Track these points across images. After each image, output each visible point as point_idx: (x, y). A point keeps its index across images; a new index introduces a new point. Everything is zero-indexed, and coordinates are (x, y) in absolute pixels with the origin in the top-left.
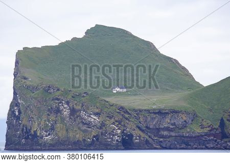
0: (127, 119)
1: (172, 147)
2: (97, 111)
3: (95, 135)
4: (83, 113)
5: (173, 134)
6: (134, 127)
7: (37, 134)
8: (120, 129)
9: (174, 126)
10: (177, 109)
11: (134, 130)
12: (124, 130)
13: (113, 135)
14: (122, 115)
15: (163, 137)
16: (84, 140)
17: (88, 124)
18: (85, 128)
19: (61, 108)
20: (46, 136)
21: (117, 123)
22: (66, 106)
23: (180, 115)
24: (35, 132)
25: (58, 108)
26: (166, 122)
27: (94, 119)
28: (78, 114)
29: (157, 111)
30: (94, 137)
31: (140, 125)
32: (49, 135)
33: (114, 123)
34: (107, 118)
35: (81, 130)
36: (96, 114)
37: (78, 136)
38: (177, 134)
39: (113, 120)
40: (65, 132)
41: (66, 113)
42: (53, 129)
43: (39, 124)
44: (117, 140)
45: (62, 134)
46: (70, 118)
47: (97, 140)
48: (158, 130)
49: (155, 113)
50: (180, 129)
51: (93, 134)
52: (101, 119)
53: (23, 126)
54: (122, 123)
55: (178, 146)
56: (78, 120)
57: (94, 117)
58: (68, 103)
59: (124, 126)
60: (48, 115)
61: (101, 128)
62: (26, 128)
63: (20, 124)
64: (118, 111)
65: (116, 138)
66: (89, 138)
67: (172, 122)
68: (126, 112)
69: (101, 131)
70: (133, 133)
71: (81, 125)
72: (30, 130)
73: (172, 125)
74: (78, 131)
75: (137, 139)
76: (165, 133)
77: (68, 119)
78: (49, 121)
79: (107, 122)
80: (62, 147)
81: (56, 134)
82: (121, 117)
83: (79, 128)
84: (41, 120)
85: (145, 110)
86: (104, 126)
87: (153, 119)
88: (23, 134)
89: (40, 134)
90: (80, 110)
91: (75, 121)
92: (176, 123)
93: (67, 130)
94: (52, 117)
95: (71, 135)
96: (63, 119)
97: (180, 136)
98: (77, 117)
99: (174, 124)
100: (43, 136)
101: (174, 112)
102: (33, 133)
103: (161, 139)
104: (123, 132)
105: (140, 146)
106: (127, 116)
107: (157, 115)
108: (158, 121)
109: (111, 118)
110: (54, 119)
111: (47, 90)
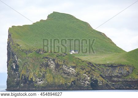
0: (93, 70)
1: (121, 88)
2: (74, 65)
3: (73, 80)
4: (64, 67)
5: (120, 80)
6: (98, 75)
7: (33, 80)
8: (89, 77)
9: (121, 75)
10: (122, 64)
11: (99, 77)
12: (92, 77)
13: (85, 81)
14: (90, 67)
15: (114, 81)
16: (66, 84)
17: (68, 74)
18: (65, 76)
19: (49, 63)
20: (39, 81)
21: (88, 73)
22: (52, 62)
23: (125, 67)
24: (32, 79)
25: (47, 64)
26: (116, 72)
27: (72, 70)
28: (61, 67)
29: (110, 65)
30: (73, 82)
31: (102, 74)
32: (41, 80)
33: (85, 73)
34: (81, 70)
35: (63, 78)
36: (73, 67)
37: (61, 81)
38: (123, 80)
39: (84, 71)
40: (52, 79)
41: (53, 66)
42: (44, 77)
43: (34, 74)
44: (88, 84)
45: (50, 80)
46: (56, 70)
47: (74, 83)
48: (111, 77)
49: (109, 66)
50: (125, 76)
51: (72, 80)
52: (77, 71)
53: (22, 75)
54: (91, 73)
55: (124, 87)
56: (61, 71)
57: (72, 69)
58: (54, 60)
59: (92, 75)
60: (41, 68)
61: (77, 76)
62: (25, 77)
63: (17, 74)
64: (88, 65)
65: (87, 82)
66: (69, 83)
67: (120, 72)
68: (93, 66)
69: (76, 78)
70: (98, 79)
71: (63, 74)
72: (28, 78)
73: (120, 74)
74: (61, 78)
75: (100, 83)
76: (116, 79)
77: (54, 70)
78: (41, 72)
79: (81, 72)
80: (51, 88)
81: (46, 80)
82: (90, 69)
83: (62, 76)
84: (36, 71)
85: (102, 65)
86: (79, 75)
87: (108, 70)
88: (22, 80)
89: (35, 80)
90: (62, 65)
91: (59, 72)
92: (122, 73)
93: (53, 78)
94: (43, 69)
95: (56, 80)
96: (50, 71)
97: (125, 81)
98: (60, 69)
99: (121, 73)
100: (37, 82)
101: (121, 66)
102: (30, 80)
103: (114, 83)
104: (91, 79)
105: (103, 88)
106: (93, 68)
107: (110, 68)
108: (111, 71)
109: (83, 70)
110: (45, 70)
111: (38, 52)
